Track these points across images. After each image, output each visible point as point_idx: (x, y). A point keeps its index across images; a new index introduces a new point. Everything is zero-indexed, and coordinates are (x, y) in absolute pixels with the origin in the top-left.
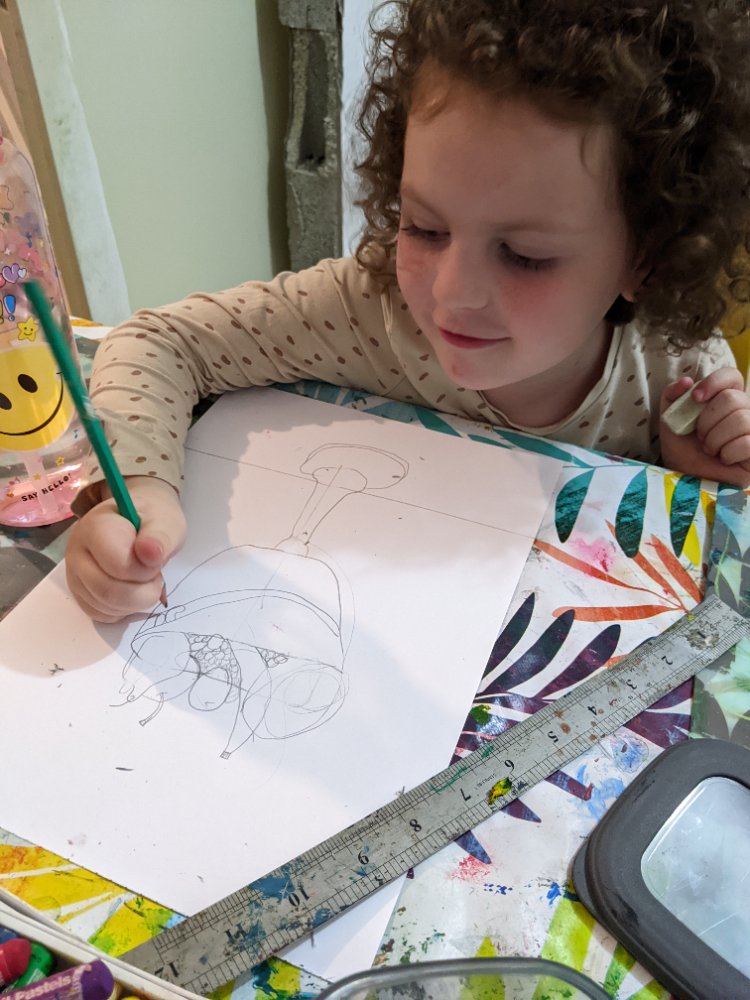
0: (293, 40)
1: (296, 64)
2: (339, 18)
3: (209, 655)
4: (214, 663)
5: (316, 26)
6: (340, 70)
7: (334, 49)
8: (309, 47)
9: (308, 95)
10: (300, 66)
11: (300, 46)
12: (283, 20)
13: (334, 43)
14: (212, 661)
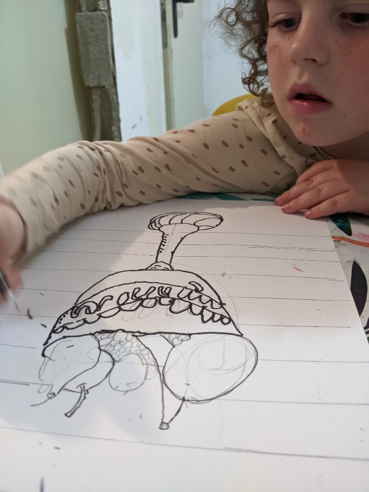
0: (92, 94)
1: (94, 105)
2: (115, 78)
3: (118, 347)
4: (125, 351)
5: (103, 84)
6: (118, 104)
7: (113, 93)
8: (100, 97)
9: (102, 120)
10: (96, 106)
11: (96, 96)
12: (86, 84)
13: (113, 91)
14: (122, 350)
